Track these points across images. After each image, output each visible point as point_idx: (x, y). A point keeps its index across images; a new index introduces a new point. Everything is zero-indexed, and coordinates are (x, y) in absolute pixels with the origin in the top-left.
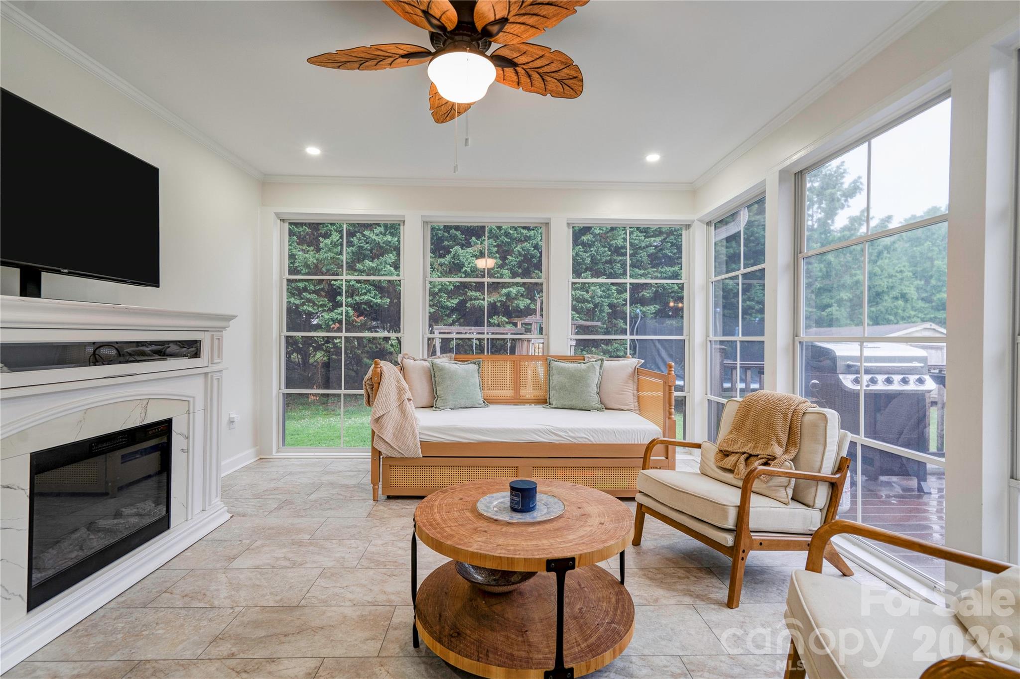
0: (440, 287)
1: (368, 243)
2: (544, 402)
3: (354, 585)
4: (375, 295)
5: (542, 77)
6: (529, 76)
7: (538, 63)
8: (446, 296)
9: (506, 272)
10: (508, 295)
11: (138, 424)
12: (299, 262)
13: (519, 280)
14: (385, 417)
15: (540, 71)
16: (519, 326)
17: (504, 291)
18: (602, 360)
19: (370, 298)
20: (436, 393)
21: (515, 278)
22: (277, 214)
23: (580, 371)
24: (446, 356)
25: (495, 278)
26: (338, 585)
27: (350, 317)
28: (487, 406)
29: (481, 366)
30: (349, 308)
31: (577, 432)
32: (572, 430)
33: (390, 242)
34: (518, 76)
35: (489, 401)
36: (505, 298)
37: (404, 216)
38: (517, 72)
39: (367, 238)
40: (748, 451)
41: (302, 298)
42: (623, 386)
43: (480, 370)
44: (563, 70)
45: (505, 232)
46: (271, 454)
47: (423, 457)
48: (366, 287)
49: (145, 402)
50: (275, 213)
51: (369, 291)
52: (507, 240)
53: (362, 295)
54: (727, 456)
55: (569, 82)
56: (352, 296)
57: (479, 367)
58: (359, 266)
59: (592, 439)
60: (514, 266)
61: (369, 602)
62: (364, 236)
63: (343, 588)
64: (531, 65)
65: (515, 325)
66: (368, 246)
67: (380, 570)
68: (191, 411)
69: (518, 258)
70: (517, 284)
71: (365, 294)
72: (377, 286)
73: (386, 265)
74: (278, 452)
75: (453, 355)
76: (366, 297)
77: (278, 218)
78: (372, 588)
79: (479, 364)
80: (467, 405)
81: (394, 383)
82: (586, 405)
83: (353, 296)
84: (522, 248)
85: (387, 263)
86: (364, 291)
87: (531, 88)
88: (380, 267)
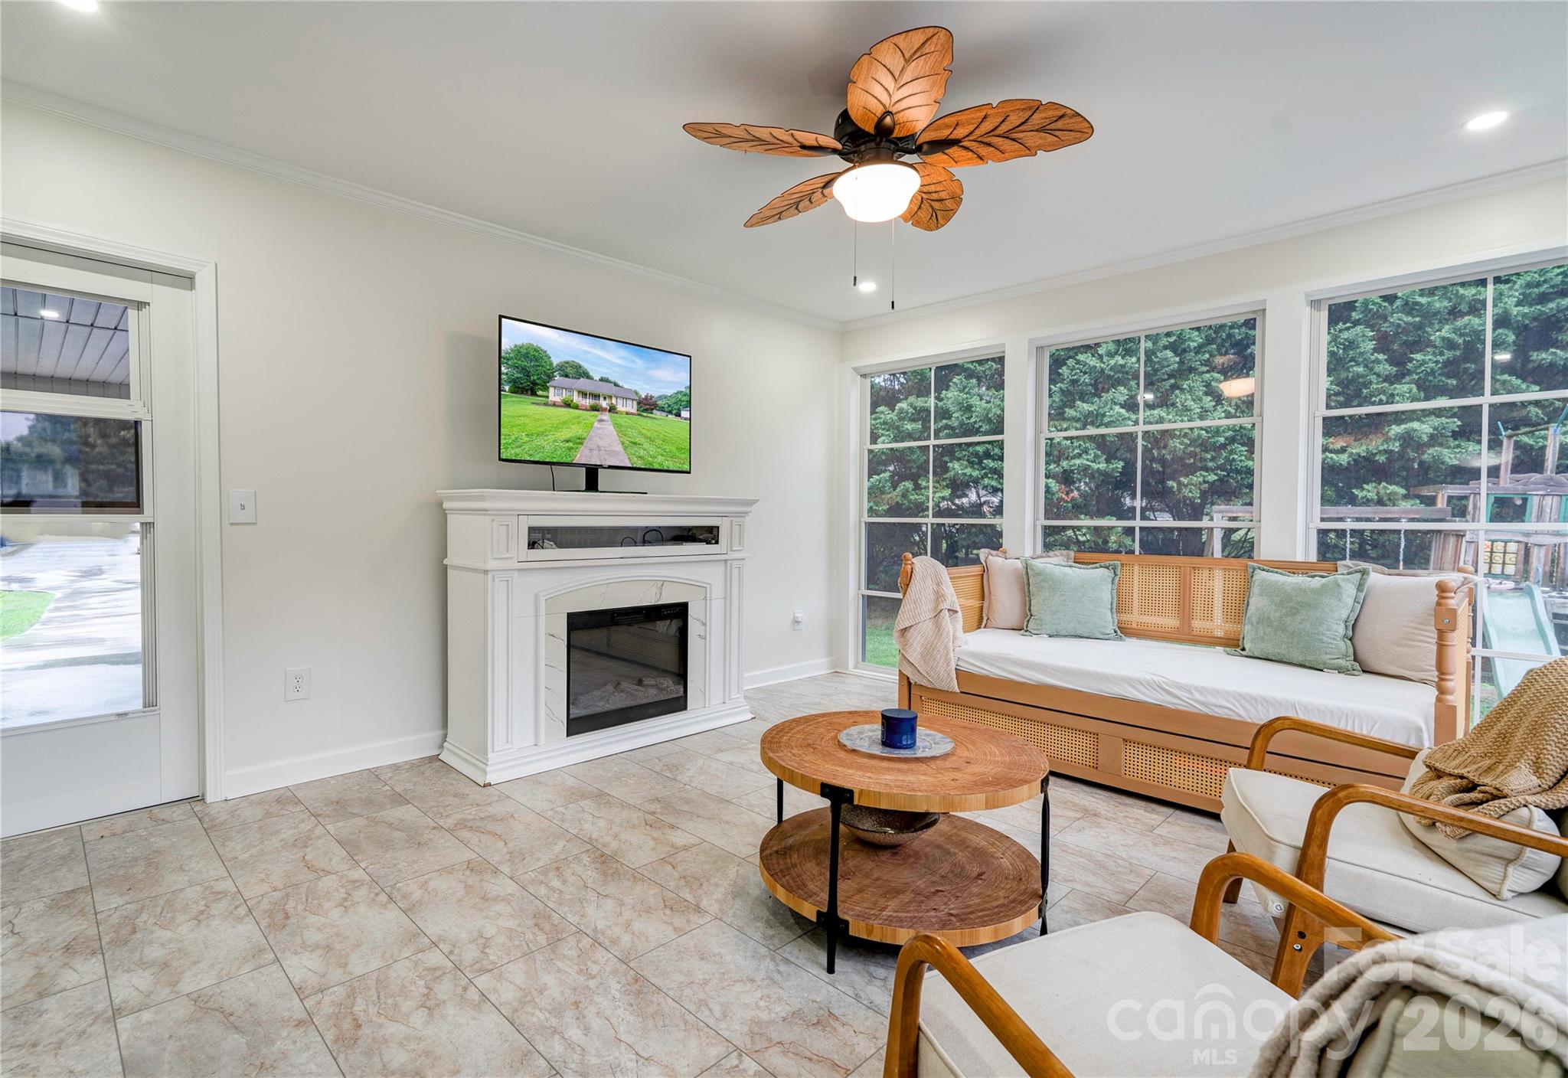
0: (1230, 433)
1: (1085, 373)
2: (1233, 644)
4: (1096, 456)
5: (1008, 138)
6: (989, 145)
7: (987, 126)
8: (1244, 449)
9: (1402, 388)
10: (1407, 439)
11: (653, 603)
12: (977, 416)
13: (1442, 402)
14: (911, 630)
15: (998, 132)
16: (1441, 503)
17: (1396, 430)
18: (1364, 573)
19: (1085, 462)
20: (1030, 610)
21: (1434, 397)
22: (856, 369)
23: (1305, 591)
24: (1062, 555)
25: (1373, 404)
27: (1053, 494)
28: (1121, 639)
29: (1118, 572)
30: (1050, 480)
31: (1212, 695)
32: (1202, 690)
33: (1123, 366)
34: (972, 151)
35: (1125, 631)
36: (1397, 444)
37: (1003, 345)
38: (966, 148)
39: (1084, 366)
40: (1470, 776)
41: (984, 468)
42: (1413, 628)
43: (1117, 579)
44: (1033, 117)
45: (1407, 303)
46: (847, 668)
47: (962, 692)
48: (1080, 445)
49: (660, 584)
50: (853, 369)
51: (1086, 451)
52: (1410, 319)
53: (1073, 458)
54: (1439, 777)
55: (1059, 124)
56: (1057, 462)
57: (1116, 575)
58: (1070, 412)
59: (1242, 712)
60: (1433, 372)
62: (1078, 362)
64: (978, 132)
65: (1431, 501)
66: (1086, 379)
68: (708, 598)
69: (1441, 354)
70: (1438, 413)
71: (1079, 456)
72: (1100, 442)
73: (1114, 406)
74: (856, 667)
75: (1072, 554)
76: (1078, 462)
77: (858, 373)
79: (1114, 569)
80: (1079, 633)
81: (930, 585)
82: (1310, 658)
83: (1060, 460)
84: (1455, 331)
85: (1115, 404)
86: (1076, 451)
87: (1003, 155)
88: (1101, 411)
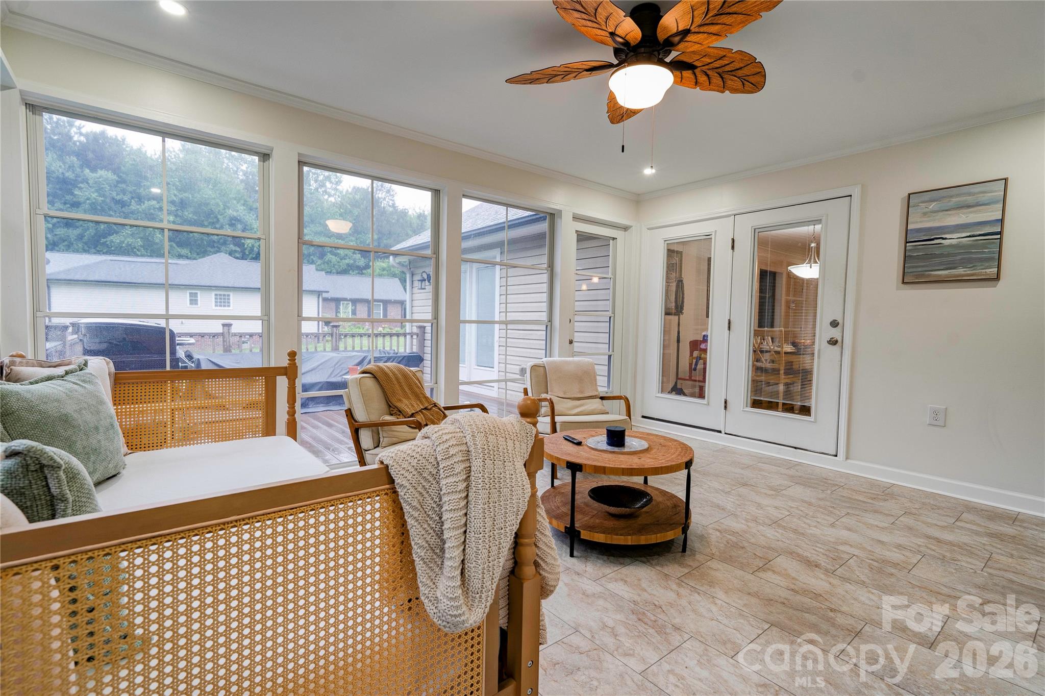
3: (705, 617)
26: (722, 626)
61: (699, 594)
63: (717, 620)
67: (666, 619)
78: (687, 604)
